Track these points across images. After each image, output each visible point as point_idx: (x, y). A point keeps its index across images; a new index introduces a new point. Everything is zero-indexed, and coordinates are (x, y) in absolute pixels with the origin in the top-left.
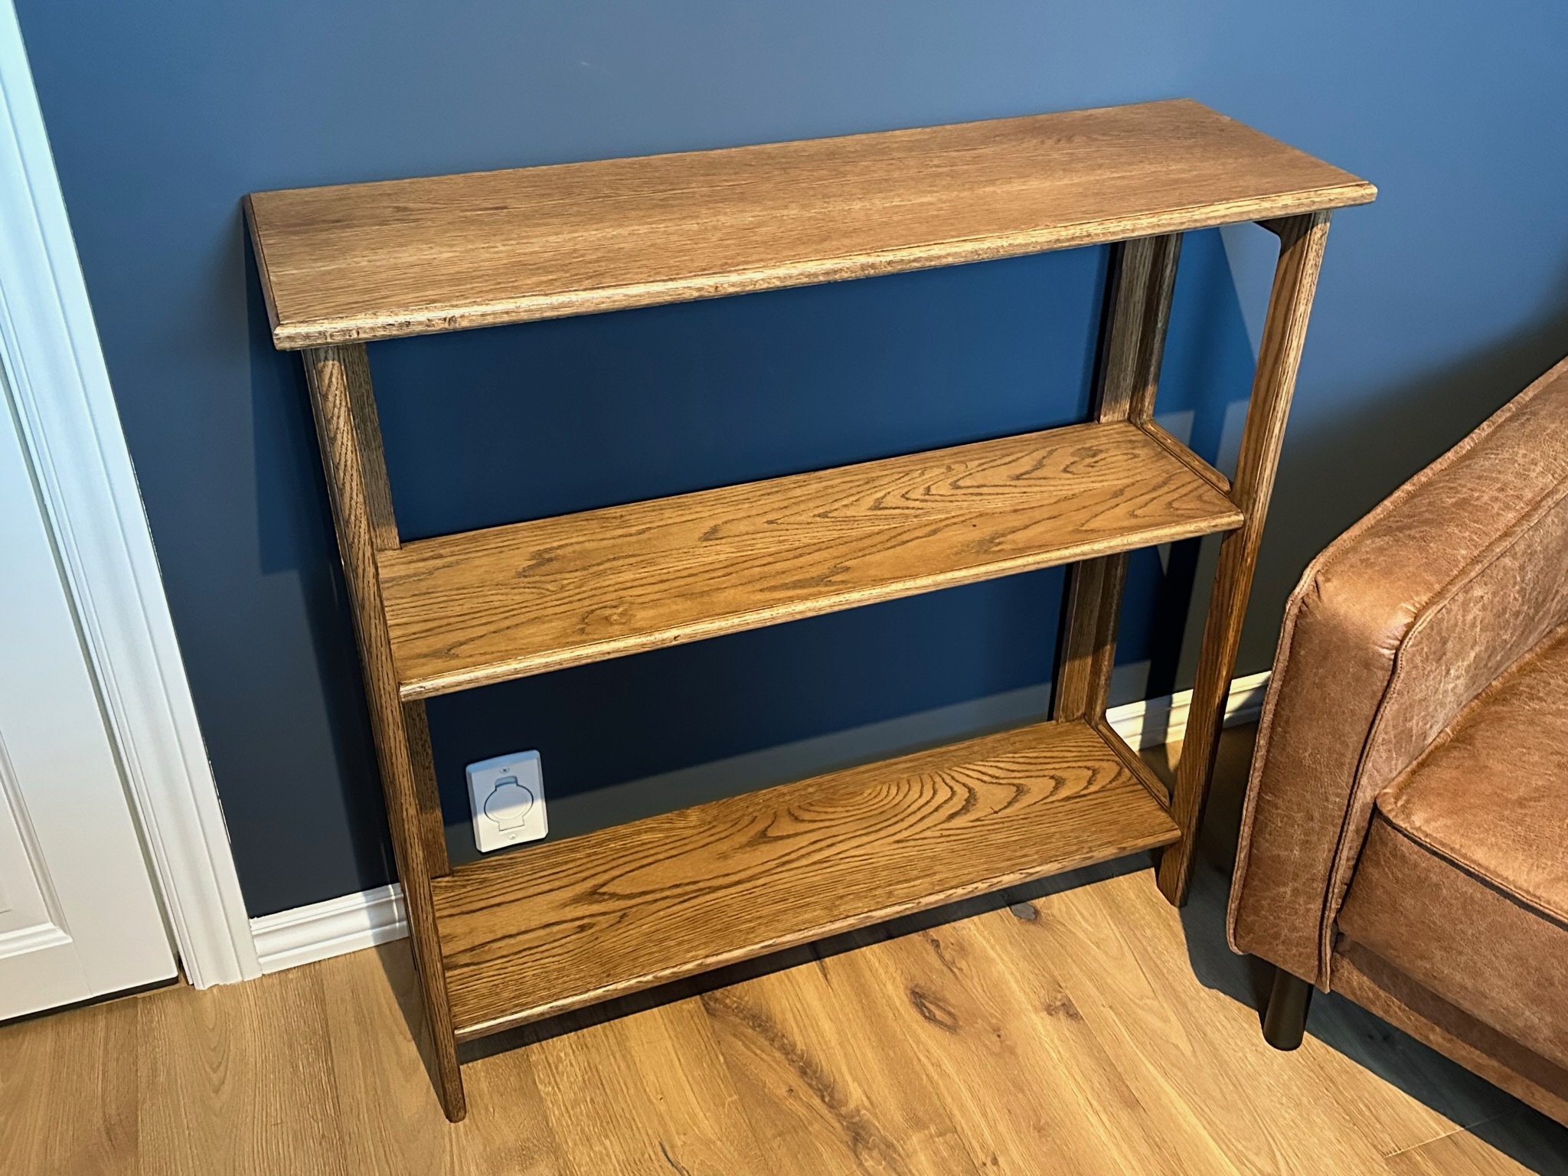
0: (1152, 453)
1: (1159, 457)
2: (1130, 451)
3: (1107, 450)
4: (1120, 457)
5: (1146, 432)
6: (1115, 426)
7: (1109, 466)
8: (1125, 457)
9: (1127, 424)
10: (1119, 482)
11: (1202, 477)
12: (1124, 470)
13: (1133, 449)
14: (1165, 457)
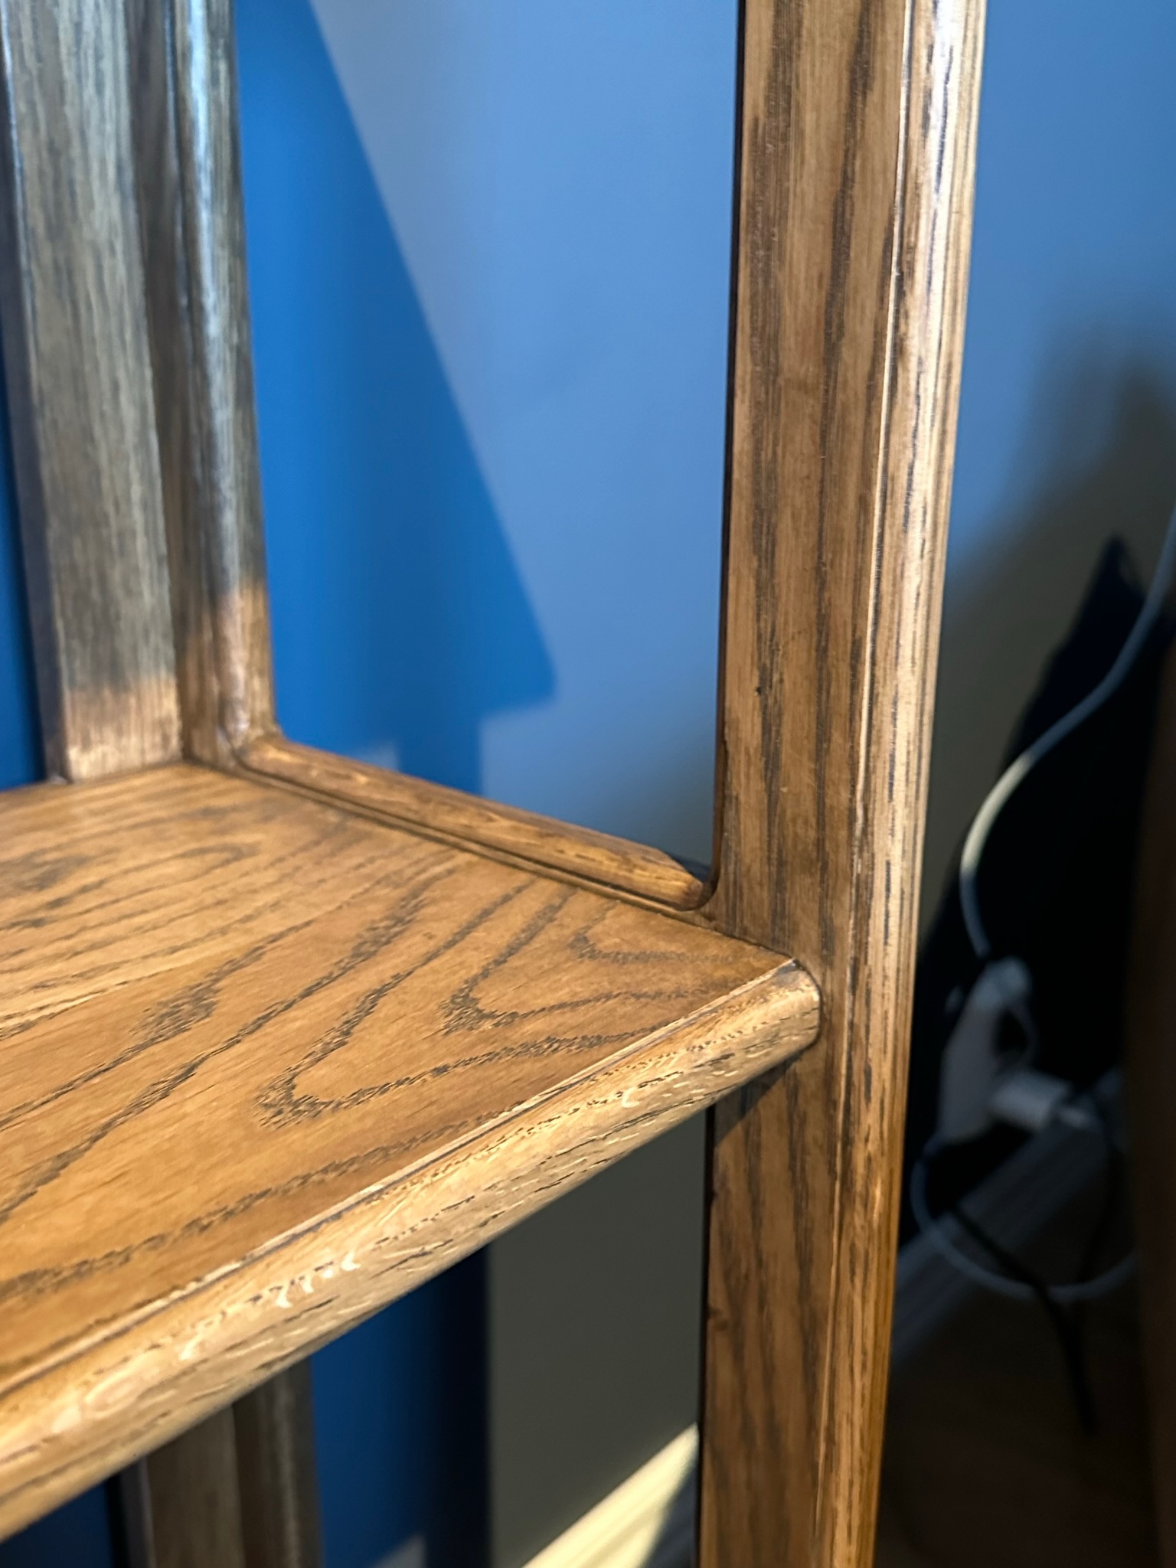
0: (304, 834)
1: (335, 840)
2: (212, 841)
3: (109, 854)
4: (173, 868)
5: (261, 777)
6: (137, 782)
7: (126, 906)
8: (195, 864)
9: (183, 769)
10: (185, 958)
11: (545, 868)
12: (201, 908)
13: (223, 832)
14: (360, 837)
